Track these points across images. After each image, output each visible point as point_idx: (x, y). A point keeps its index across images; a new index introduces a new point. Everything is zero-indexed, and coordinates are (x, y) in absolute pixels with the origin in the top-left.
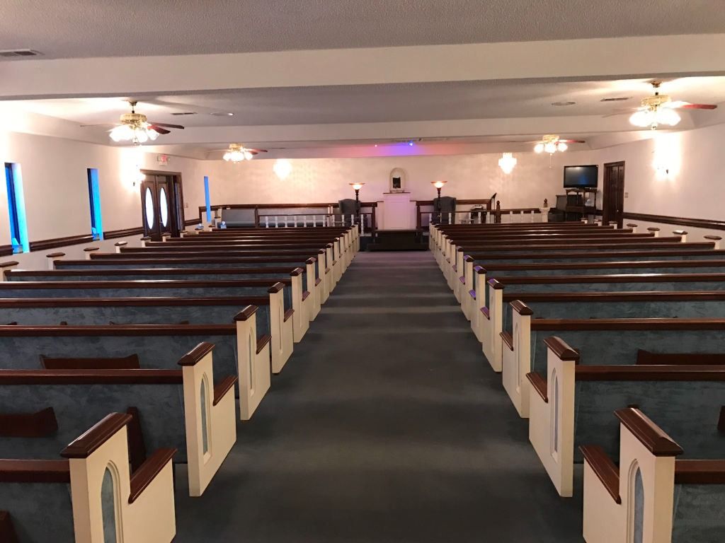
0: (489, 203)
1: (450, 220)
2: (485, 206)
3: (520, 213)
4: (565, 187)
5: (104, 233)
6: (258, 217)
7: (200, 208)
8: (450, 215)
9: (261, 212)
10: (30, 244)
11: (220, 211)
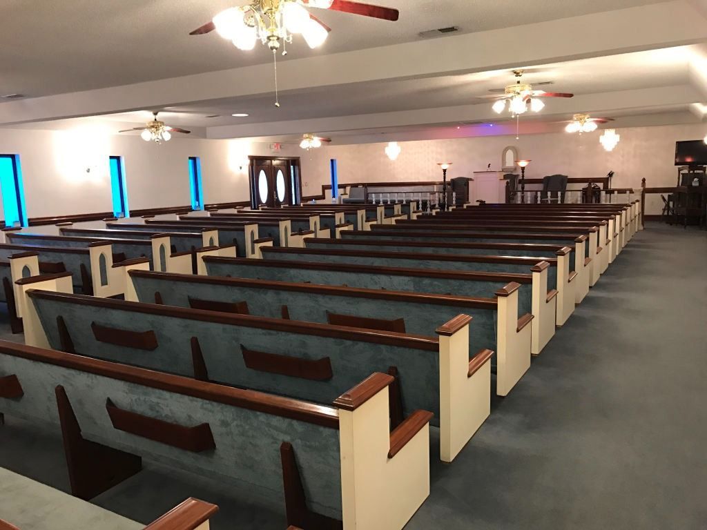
0: (606, 181)
1: (559, 199)
2: (601, 185)
3: (626, 193)
4: (676, 164)
5: (205, 205)
6: (367, 195)
7: (323, 186)
8: (559, 193)
9: (370, 189)
10: (130, 211)
11: (348, 188)
